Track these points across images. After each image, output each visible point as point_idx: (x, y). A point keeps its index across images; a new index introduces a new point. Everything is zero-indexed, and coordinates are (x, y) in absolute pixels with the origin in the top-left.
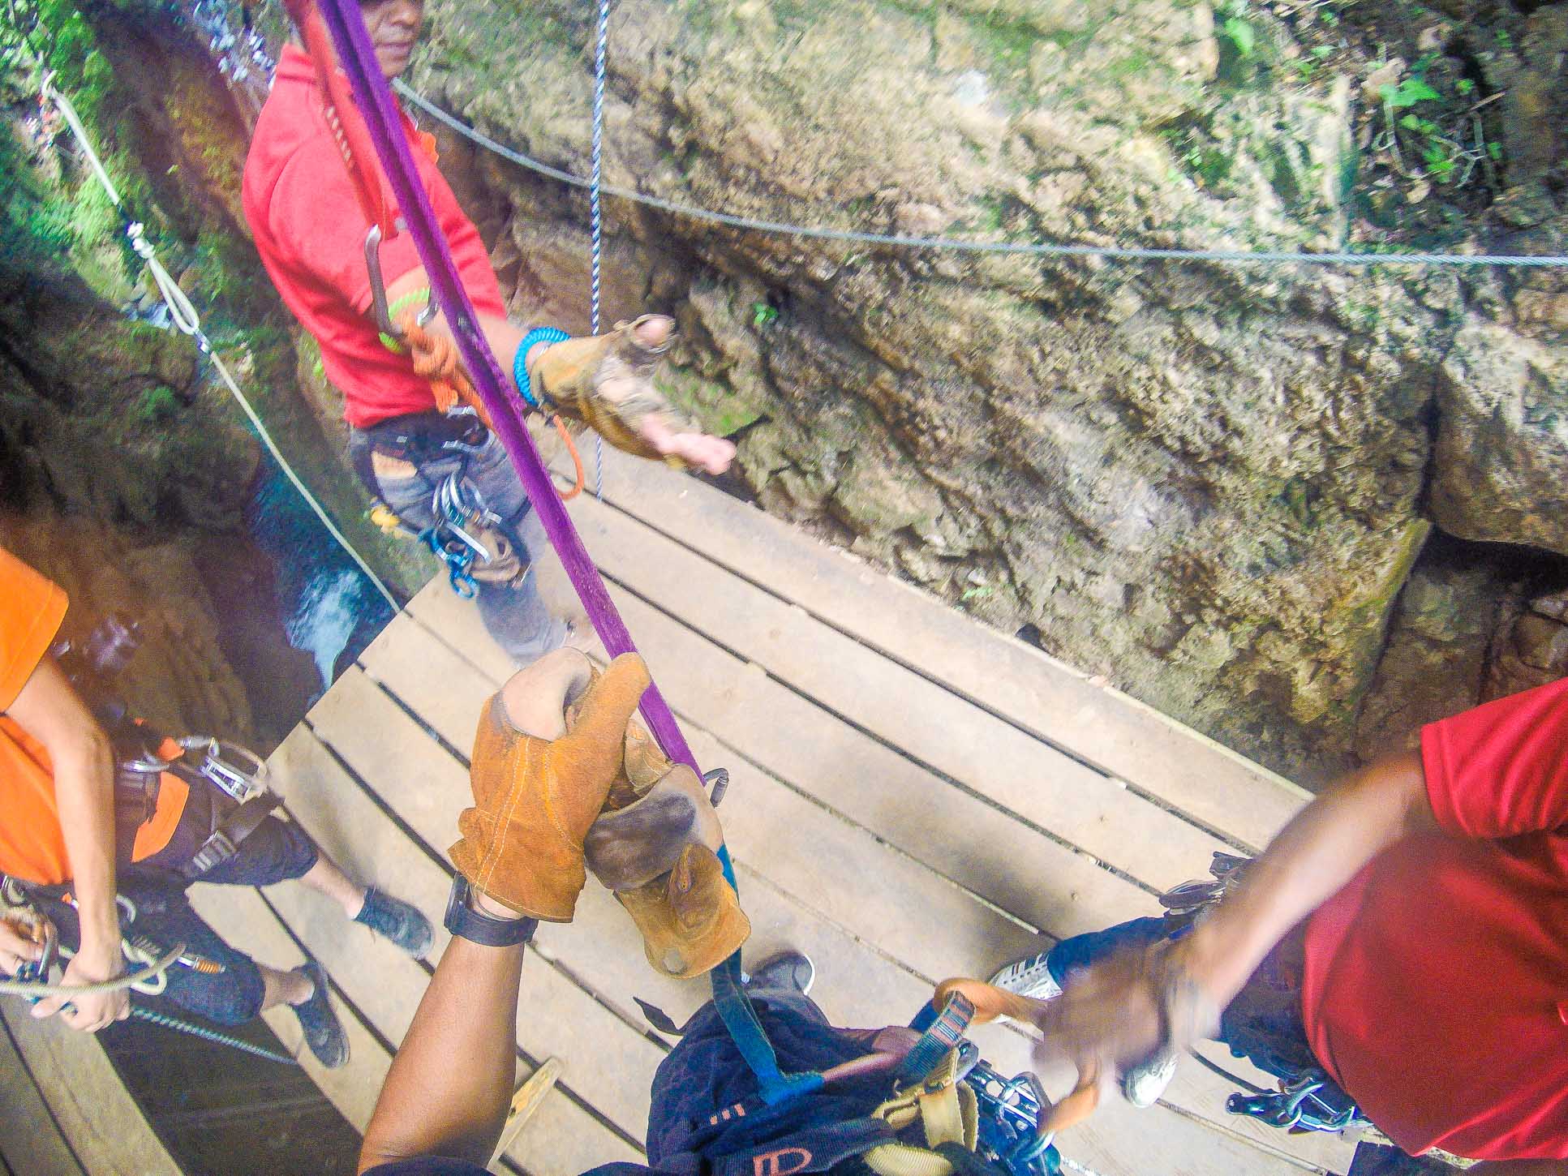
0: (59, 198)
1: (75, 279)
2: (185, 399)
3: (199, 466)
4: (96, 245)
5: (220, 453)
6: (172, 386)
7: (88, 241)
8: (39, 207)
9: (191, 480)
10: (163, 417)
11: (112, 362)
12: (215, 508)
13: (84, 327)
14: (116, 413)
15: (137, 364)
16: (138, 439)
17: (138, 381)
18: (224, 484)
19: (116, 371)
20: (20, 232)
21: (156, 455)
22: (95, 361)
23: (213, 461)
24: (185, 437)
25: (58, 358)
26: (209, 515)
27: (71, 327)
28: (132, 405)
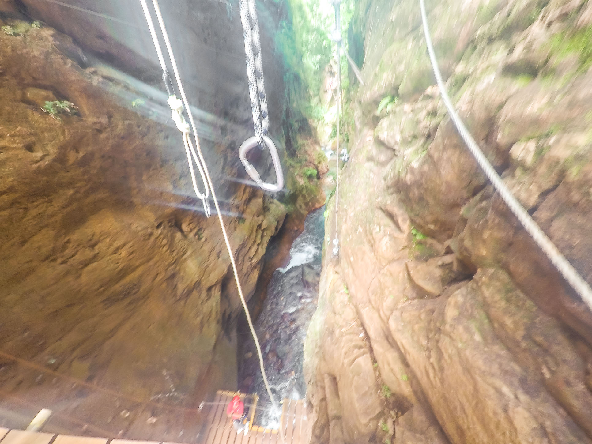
0: (326, 106)
1: (315, 129)
2: (318, 177)
3: (309, 194)
4: (327, 125)
5: (316, 196)
6: (318, 172)
7: (325, 122)
8: (319, 105)
9: (304, 196)
10: (310, 177)
11: (309, 155)
12: (303, 207)
13: (309, 142)
14: (301, 167)
15: (314, 160)
16: (301, 177)
17: (312, 164)
18: (310, 203)
19: (308, 157)
20: (310, 107)
21: (301, 184)
22: (306, 152)
23: (312, 196)
24: (311, 186)
25: (298, 144)
26: (301, 207)
27: (307, 139)
28: (306, 168)
